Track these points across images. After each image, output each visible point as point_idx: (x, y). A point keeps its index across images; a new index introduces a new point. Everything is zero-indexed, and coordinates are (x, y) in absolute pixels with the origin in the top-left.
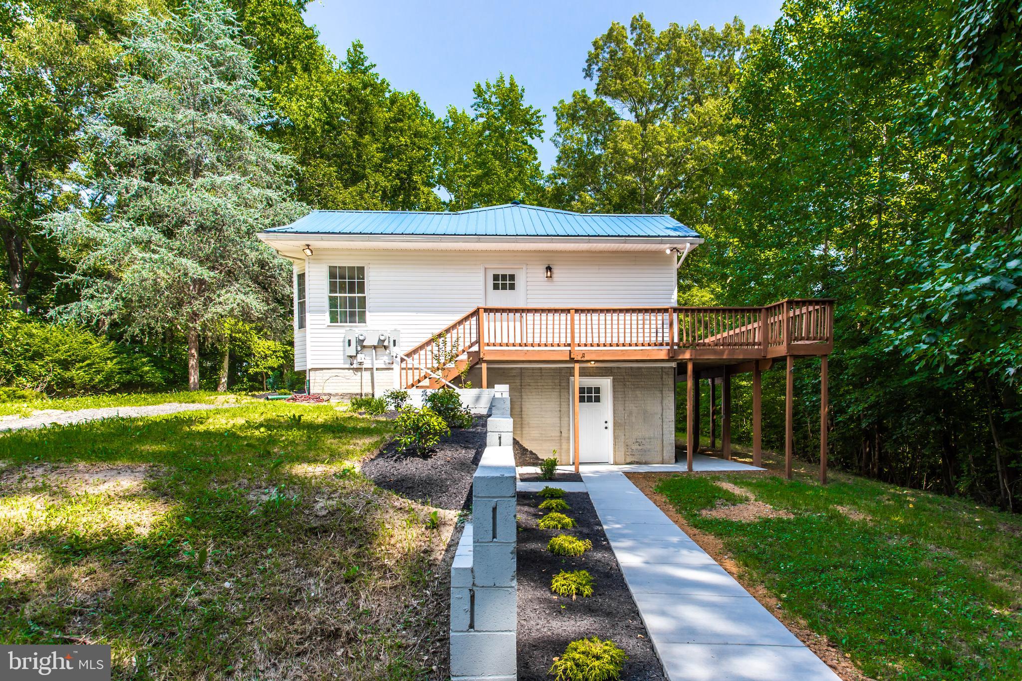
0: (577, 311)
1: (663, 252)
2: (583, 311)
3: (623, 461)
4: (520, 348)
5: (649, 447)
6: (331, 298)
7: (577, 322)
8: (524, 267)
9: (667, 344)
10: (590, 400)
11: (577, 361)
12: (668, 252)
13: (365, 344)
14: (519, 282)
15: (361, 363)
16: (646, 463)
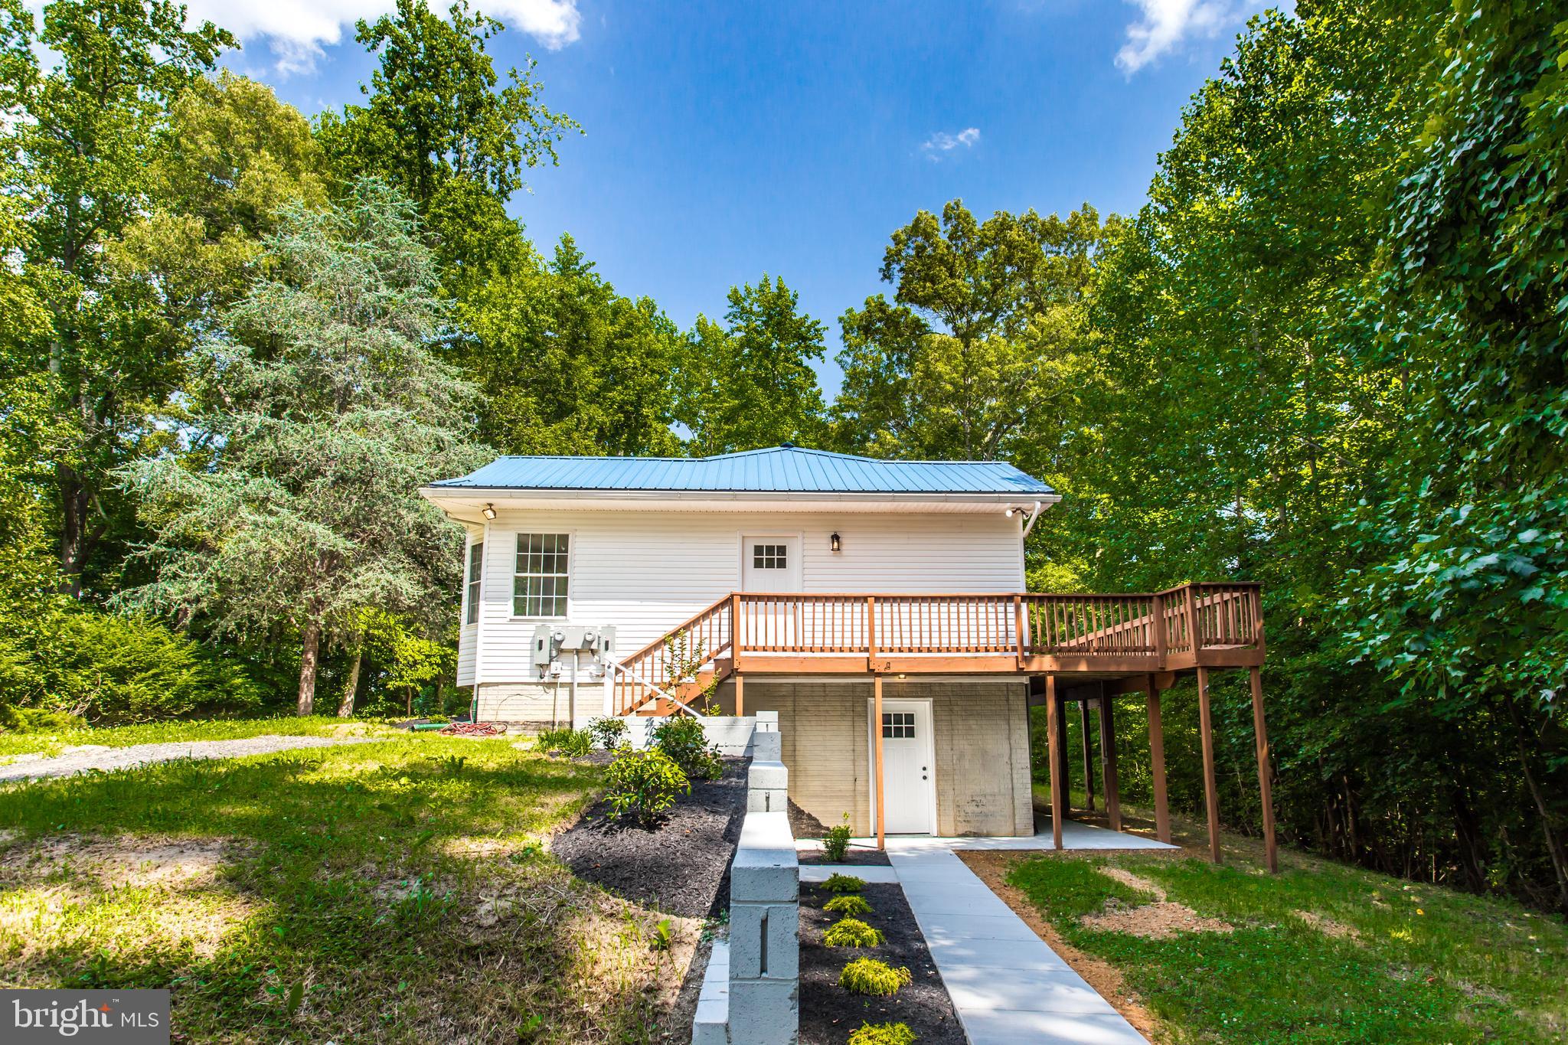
0: (877, 599)
1: (1003, 514)
2: (886, 599)
3: (952, 832)
4: (793, 654)
5: (991, 808)
6: (517, 579)
7: (877, 616)
8: (800, 535)
9: (1014, 649)
10: (899, 733)
11: (879, 675)
12: (1009, 514)
13: (563, 646)
14: (792, 557)
15: (555, 676)
16: (988, 835)
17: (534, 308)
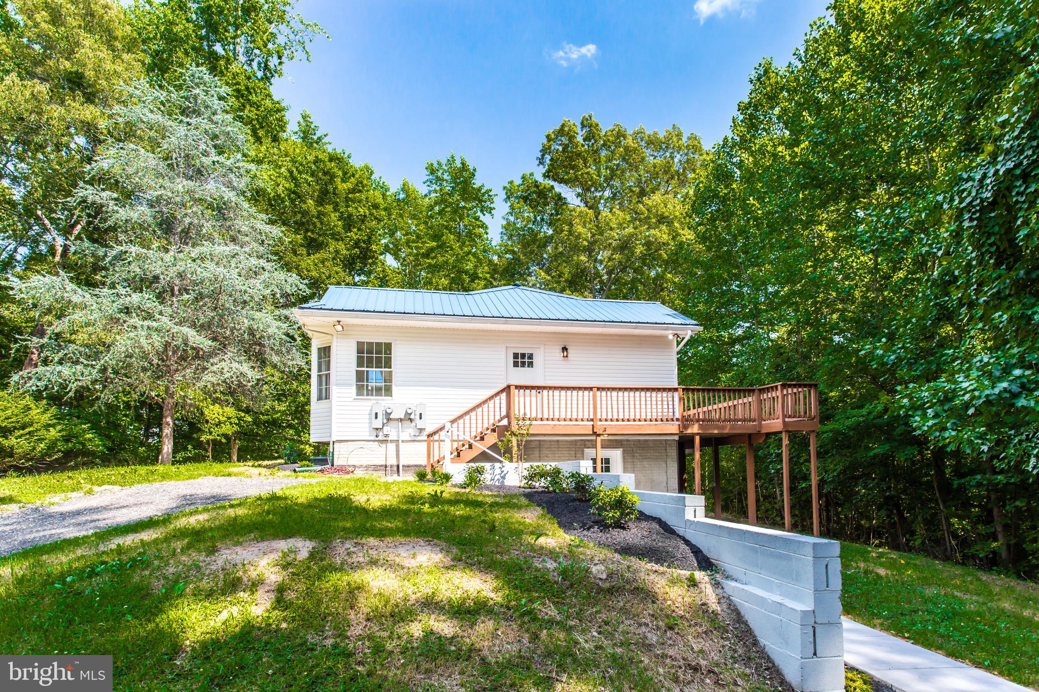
0: (598, 389)
1: (666, 337)
4: (547, 423)
6: (357, 372)
7: (598, 398)
8: (542, 347)
9: (678, 420)
12: (671, 337)
13: (392, 416)
14: (537, 361)
15: (387, 436)
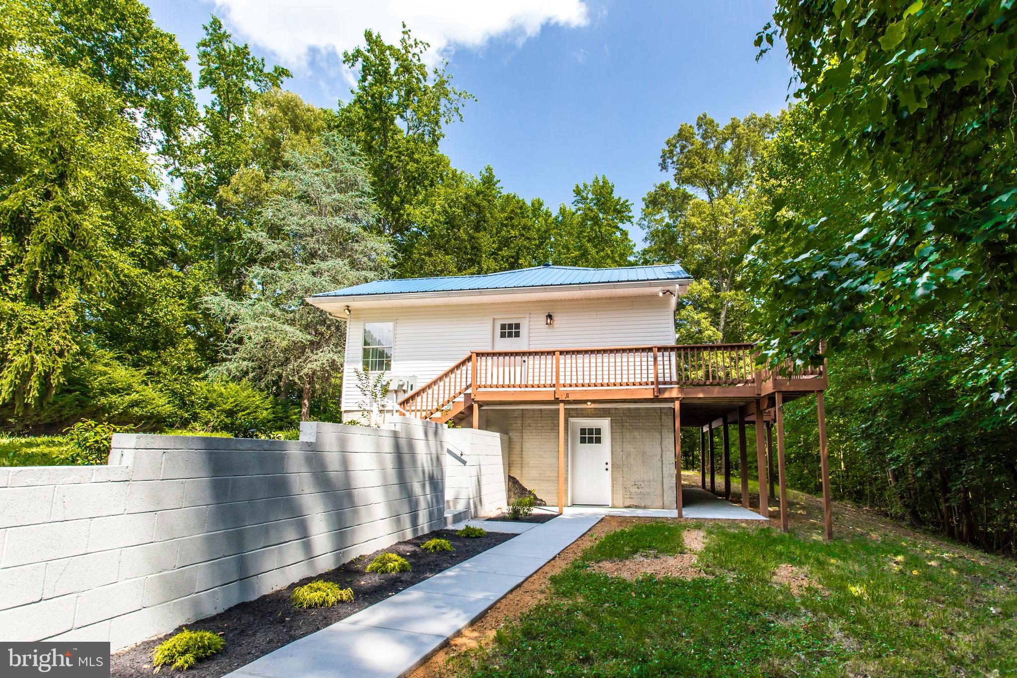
0: (561, 353)
1: (657, 295)
2: (568, 352)
3: (621, 505)
5: (648, 490)
6: (364, 349)
7: (562, 363)
8: (528, 316)
9: (652, 383)
10: (591, 441)
11: (562, 401)
12: (661, 294)
13: (388, 388)
14: (523, 331)
15: (384, 406)
16: (645, 508)
17: (449, 204)
